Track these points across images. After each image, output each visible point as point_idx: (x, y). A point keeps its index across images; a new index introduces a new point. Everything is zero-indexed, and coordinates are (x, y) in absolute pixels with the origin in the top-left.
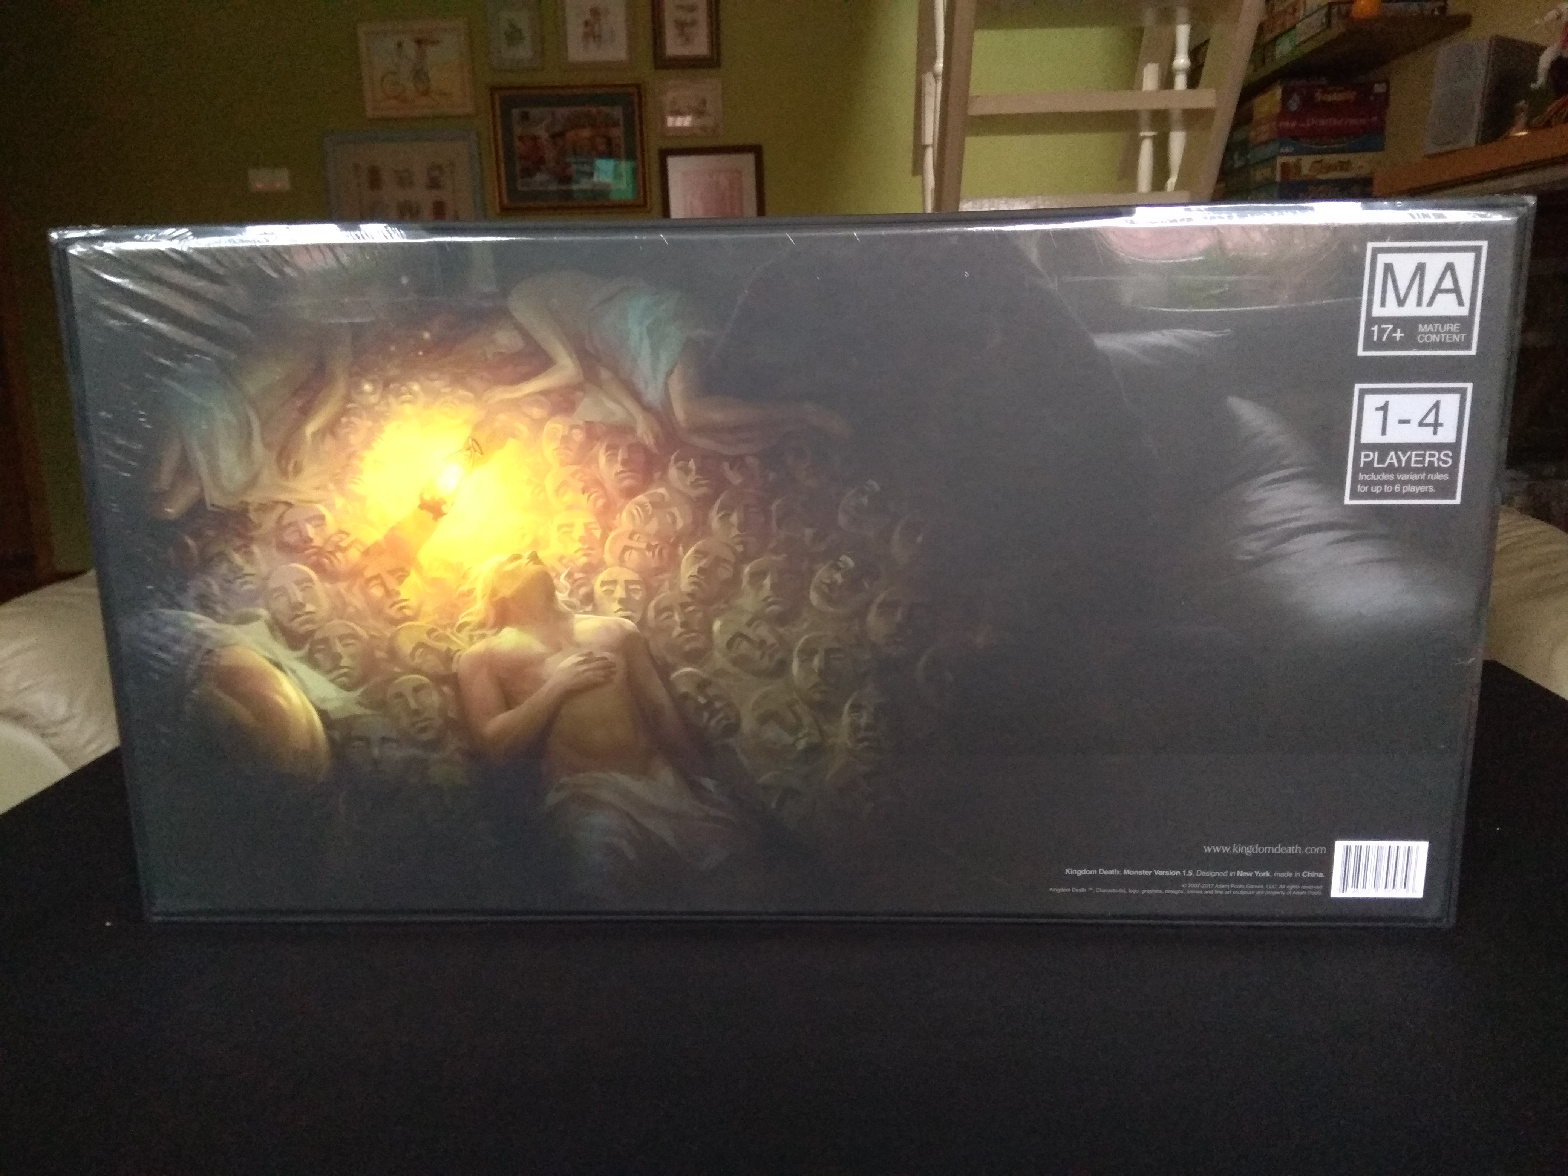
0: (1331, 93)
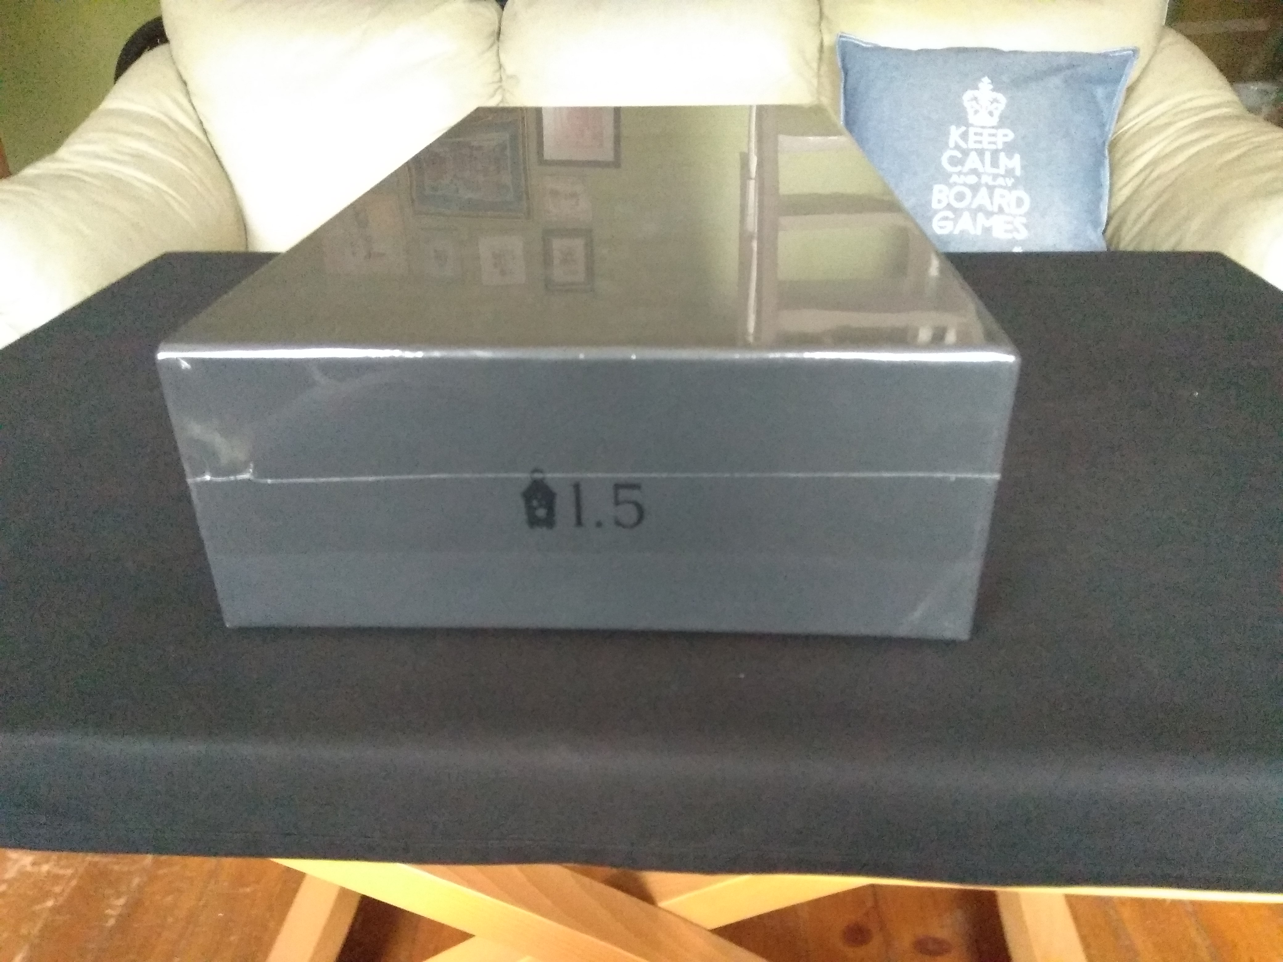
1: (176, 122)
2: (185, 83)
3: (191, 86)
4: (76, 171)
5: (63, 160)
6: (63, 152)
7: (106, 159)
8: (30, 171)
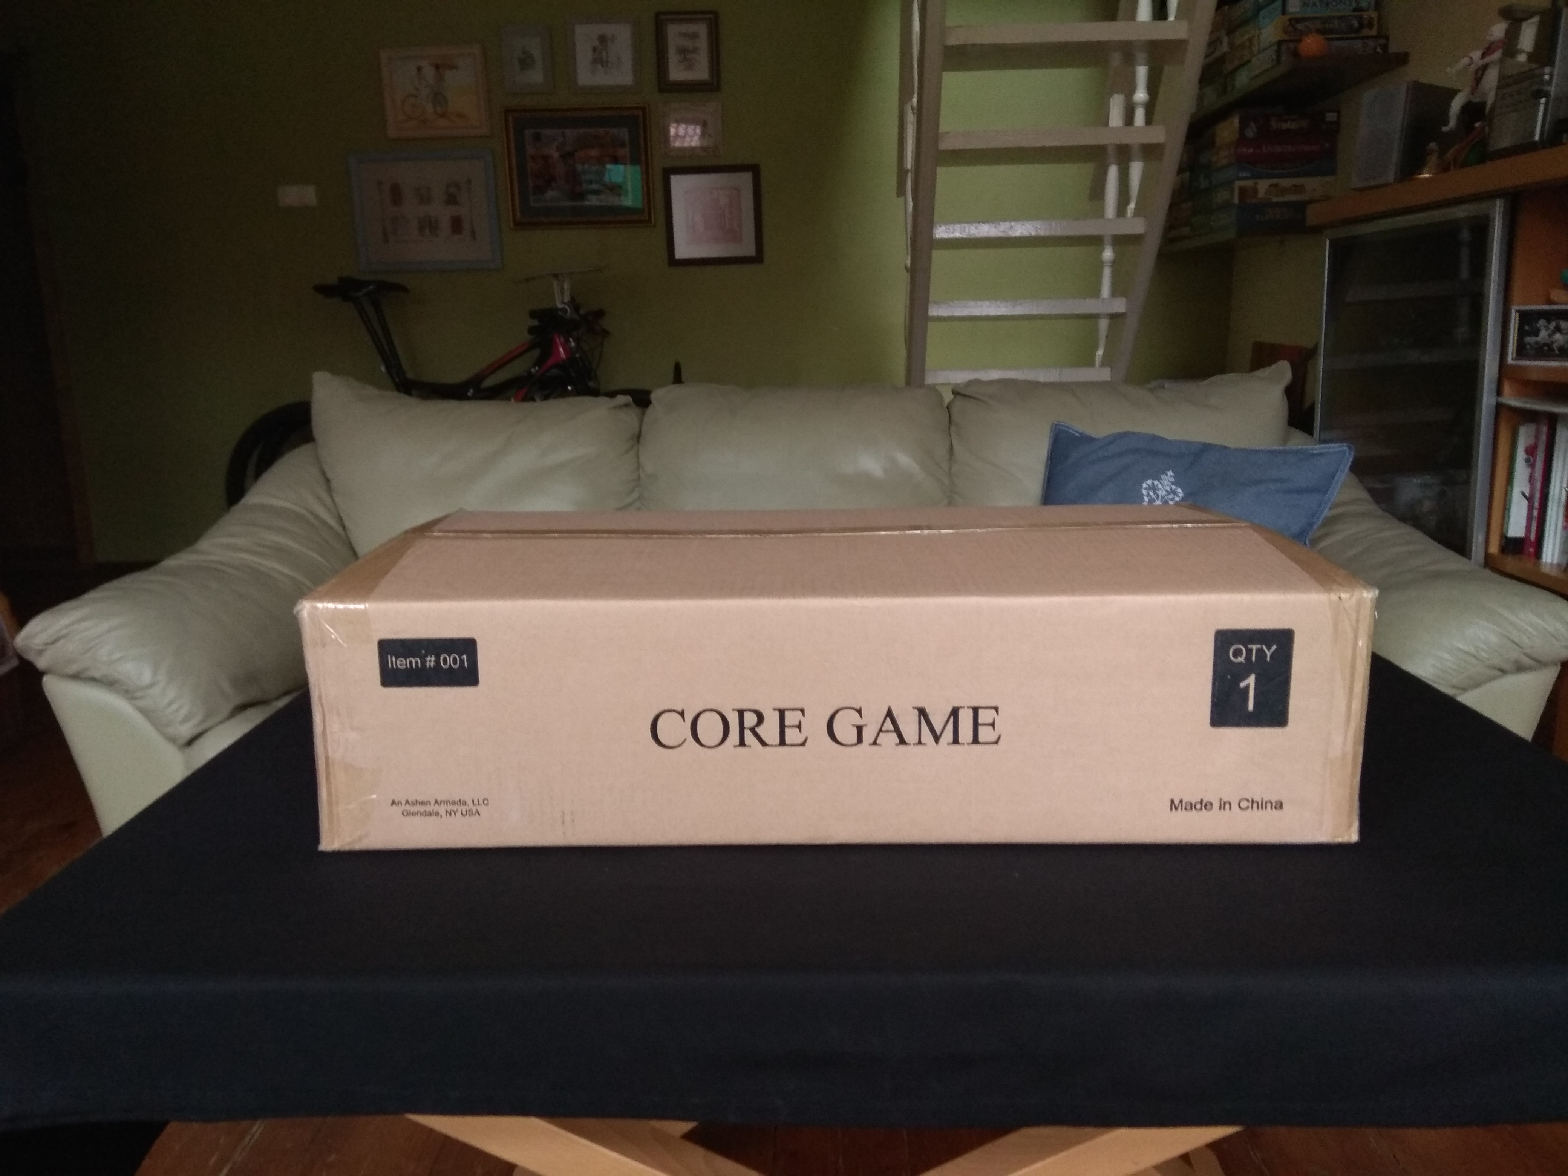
0: (1286, 121)
1: (317, 517)
2: (328, 481)
3: (334, 484)
4: (217, 562)
5: (202, 552)
6: (204, 544)
7: (248, 551)
8: (171, 563)
